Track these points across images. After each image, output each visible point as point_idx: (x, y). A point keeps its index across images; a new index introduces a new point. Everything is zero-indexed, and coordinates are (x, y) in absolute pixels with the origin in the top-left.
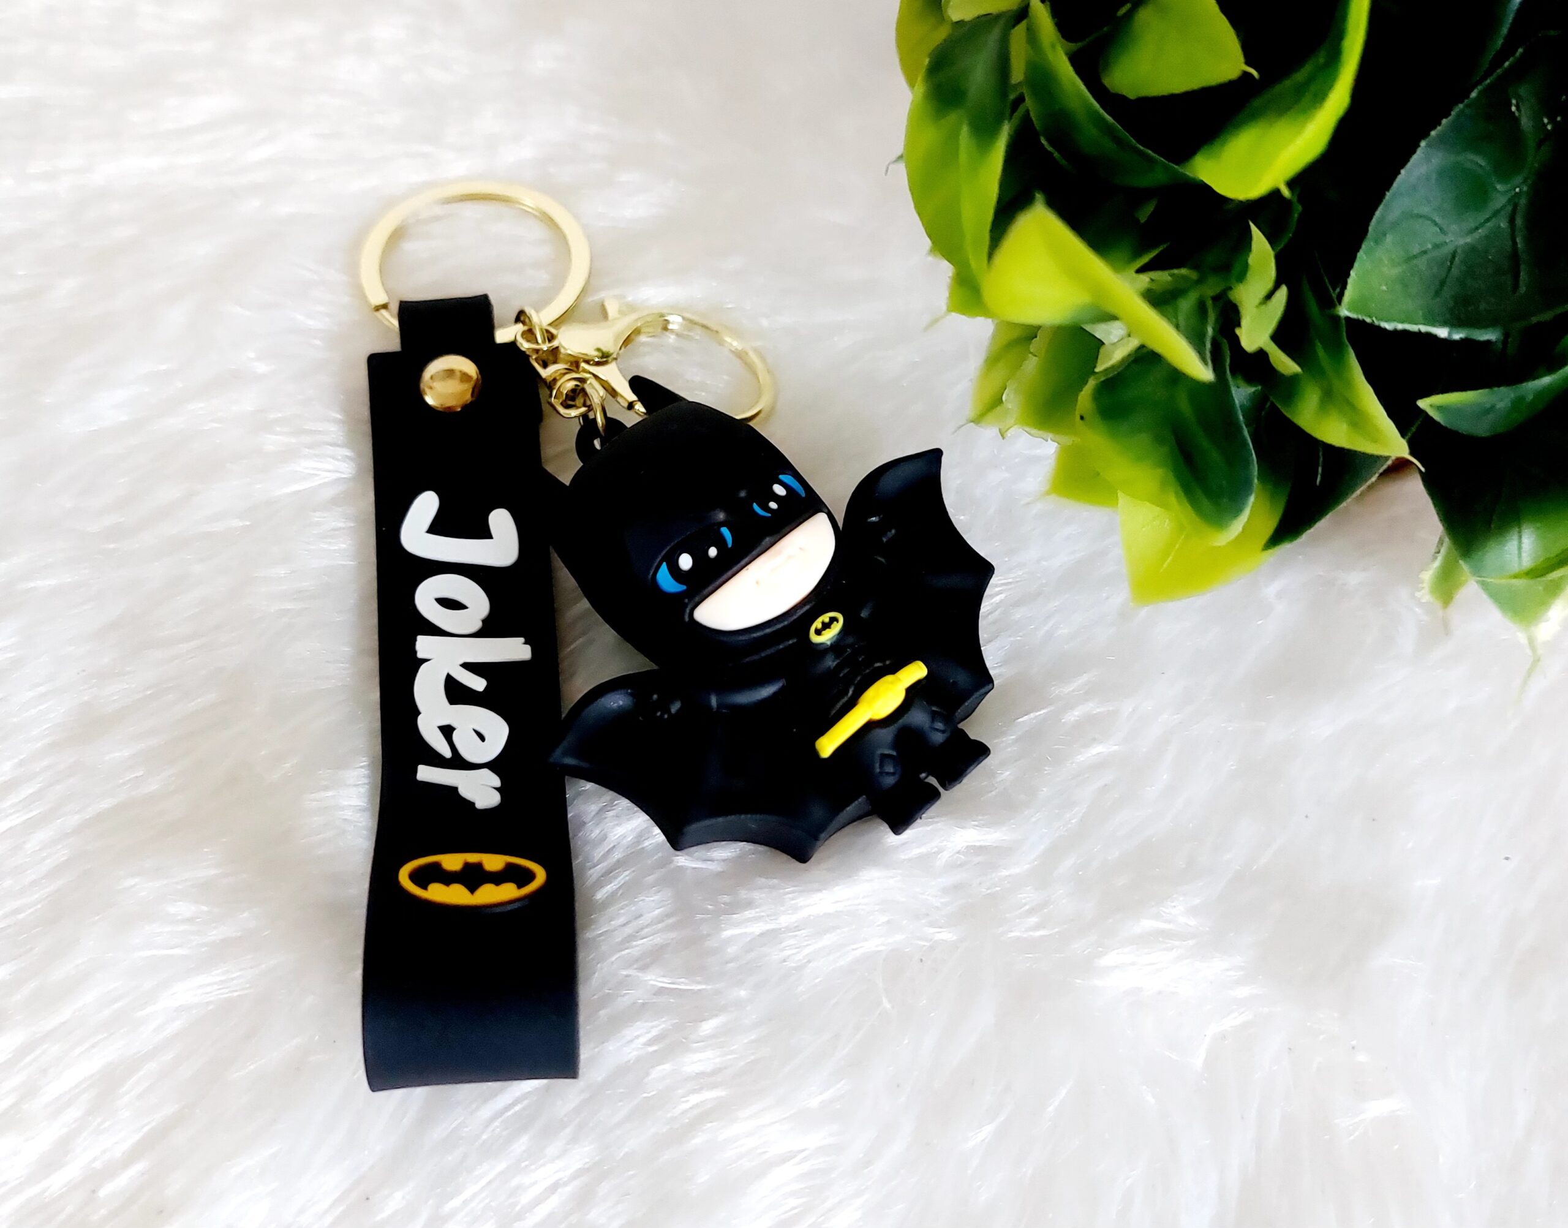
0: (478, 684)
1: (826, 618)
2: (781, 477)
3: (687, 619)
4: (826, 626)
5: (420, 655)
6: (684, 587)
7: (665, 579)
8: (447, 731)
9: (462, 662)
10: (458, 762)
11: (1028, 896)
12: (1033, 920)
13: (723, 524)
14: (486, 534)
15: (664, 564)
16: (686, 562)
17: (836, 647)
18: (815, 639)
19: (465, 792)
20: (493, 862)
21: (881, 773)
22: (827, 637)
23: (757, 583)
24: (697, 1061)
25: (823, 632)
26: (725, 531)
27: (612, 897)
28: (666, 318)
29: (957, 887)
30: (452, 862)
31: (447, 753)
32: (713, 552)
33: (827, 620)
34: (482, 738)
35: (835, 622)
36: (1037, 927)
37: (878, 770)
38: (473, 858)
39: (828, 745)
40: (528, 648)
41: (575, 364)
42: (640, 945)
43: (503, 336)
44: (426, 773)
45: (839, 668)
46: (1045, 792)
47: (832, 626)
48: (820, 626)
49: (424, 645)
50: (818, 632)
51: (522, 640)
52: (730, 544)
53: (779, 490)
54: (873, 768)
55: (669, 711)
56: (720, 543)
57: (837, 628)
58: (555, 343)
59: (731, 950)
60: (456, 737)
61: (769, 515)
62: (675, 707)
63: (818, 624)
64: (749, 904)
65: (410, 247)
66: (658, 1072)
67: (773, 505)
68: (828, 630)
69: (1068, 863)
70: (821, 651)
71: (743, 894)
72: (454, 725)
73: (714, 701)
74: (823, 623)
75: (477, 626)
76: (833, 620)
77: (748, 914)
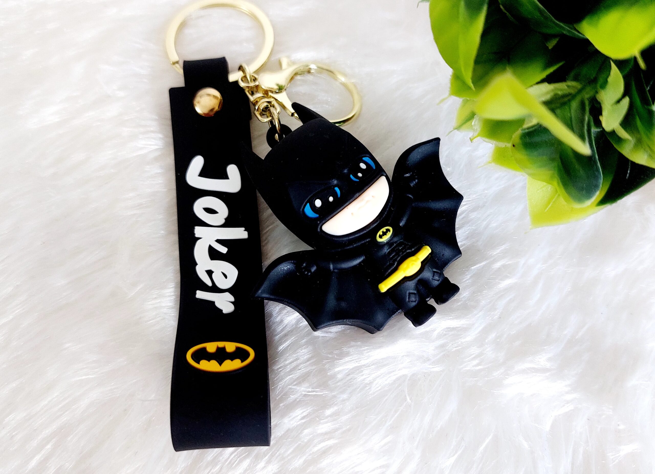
0: (223, 250)
1: (384, 229)
2: (364, 159)
3: (319, 230)
4: (384, 234)
5: (197, 236)
6: (317, 216)
7: (308, 211)
8: (210, 273)
9: (216, 239)
10: (215, 289)
11: (474, 350)
12: (475, 362)
13: (336, 186)
14: (225, 176)
15: (308, 204)
16: (318, 203)
17: (389, 243)
18: (379, 240)
19: (218, 305)
20: (230, 347)
21: (409, 301)
22: (385, 239)
23: (352, 214)
24: (324, 427)
25: (383, 237)
26: (337, 189)
27: (286, 349)
28: (310, 67)
29: (442, 346)
30: (211, 347)
31: (210, 284)
32: (331, 199)
33: (385, 231)
34: (226, 276)
35: (389, 232)
36: (478, 365)
37: (407, 300)
38: (221, 344)
39: (384, 287)
40: (246, 233)
41: (266, 93)
42: (298, 374)
43: (232, 77)
44: (200, 295)
45: (390, 253)
46: (483, 303)
47: (387, 234)
48: (381, 234)
49: (199, 231)
50: (381, 237)
51: (243, 229)
52: (339, 196)
53: (363, 166)
54: (405, 300)
55: (310, 271)
56: (334, 195)
57: (389, 234)
58: (257, 83)
59: (340, 376)
60: (214, 276)
61: (358, 180)
62: (314, 269)
63: (380, 233)
64: (348, 354)
65: (189, 32)
66: (306, 431)
67: (360, 175)
68: (385, 236)
69: (492, 336)
70: (382, 246)
71: (345, 349)
72: (213, 270)
73: (331, 266)
74: (383, 232)
75: (222, 222)
76: (388, 230)
77: (347, 359)
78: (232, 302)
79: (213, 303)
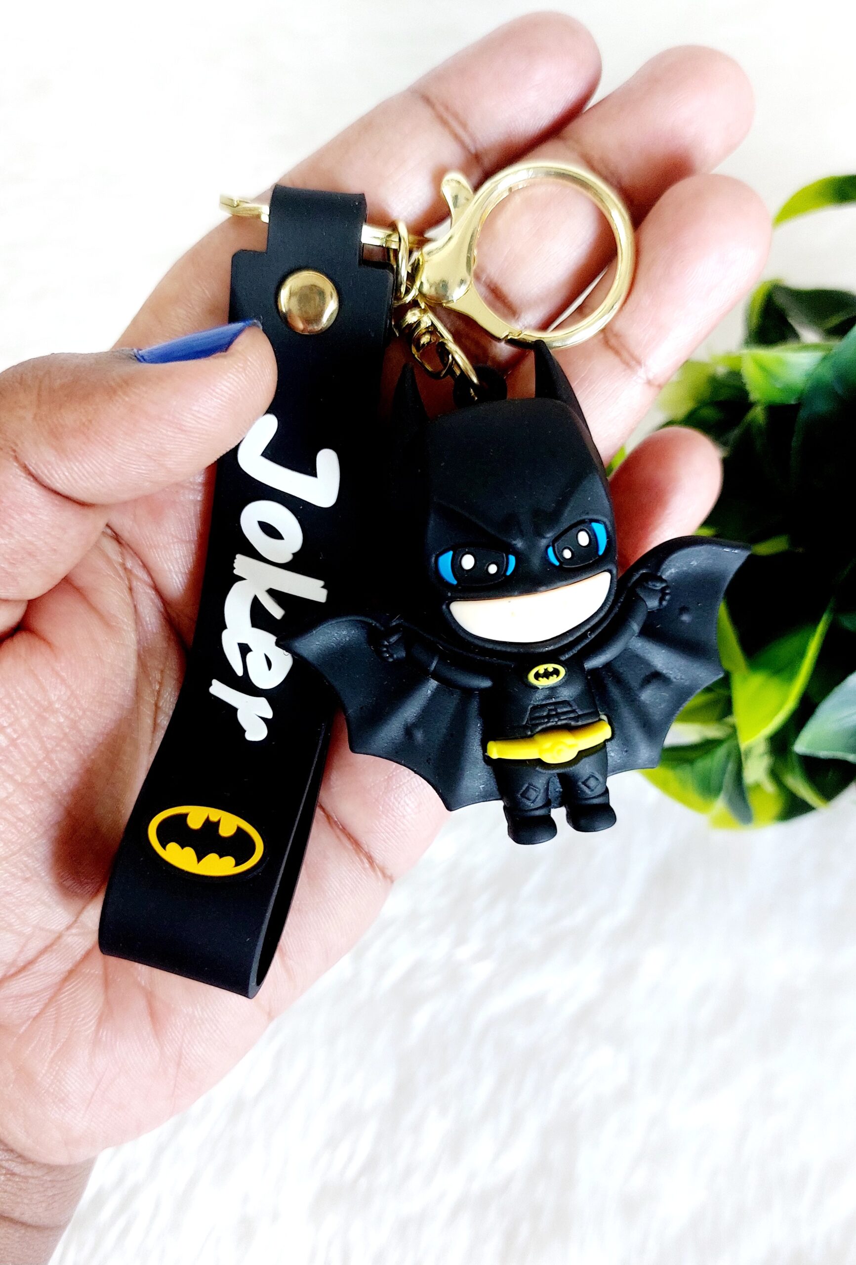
0: (277, 612)
1: (550, 667)
3: (446, 605)
4: (547, 675)
5: (237, 572)
6: (455, 581)
7: (445, 564)
8: (244, 650)
9: (268, 588)
14: (310, 470)
15: (451, 552)
19: (242, 718)
20: (228, 825)
22: (544, 683)
25: (541, 679)
26: (512, 560)
30: (197, 817)
31: (239, 671)
32: (493, 569)
33: (551, 670)
34: (269, 665)
35: (554, 675)
38: (215, 815)
40: (324, 592)
44: (218, 689)
47: (551, 678)
48: (541, 672)
49: (242, 564)
50: (537, 676)
51: (322, 583)
52: (509, 572)
56: (502, 566)
57: (556, 679)
60: (250, 657)
63: (541, 668)
68: (545, 679)
72: (251, 646)
74: (546, 670)
75: (287, 557)
76: (556, 672)
78: (265, 720)
79: (235, 710)
